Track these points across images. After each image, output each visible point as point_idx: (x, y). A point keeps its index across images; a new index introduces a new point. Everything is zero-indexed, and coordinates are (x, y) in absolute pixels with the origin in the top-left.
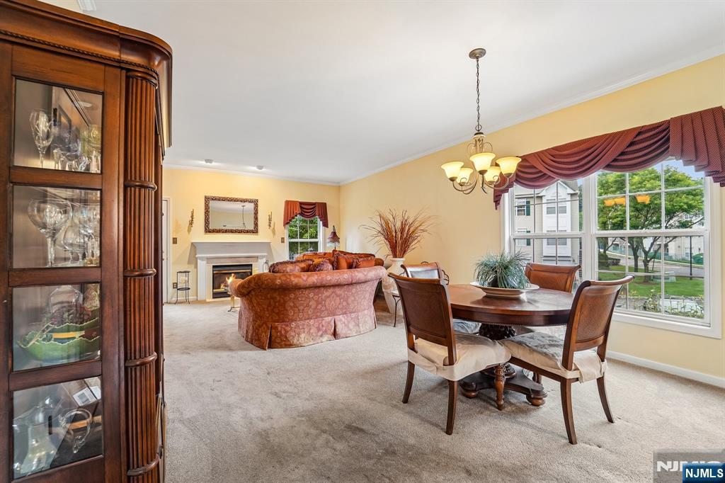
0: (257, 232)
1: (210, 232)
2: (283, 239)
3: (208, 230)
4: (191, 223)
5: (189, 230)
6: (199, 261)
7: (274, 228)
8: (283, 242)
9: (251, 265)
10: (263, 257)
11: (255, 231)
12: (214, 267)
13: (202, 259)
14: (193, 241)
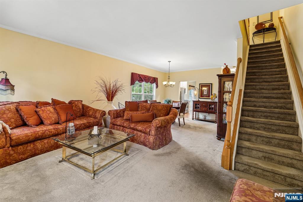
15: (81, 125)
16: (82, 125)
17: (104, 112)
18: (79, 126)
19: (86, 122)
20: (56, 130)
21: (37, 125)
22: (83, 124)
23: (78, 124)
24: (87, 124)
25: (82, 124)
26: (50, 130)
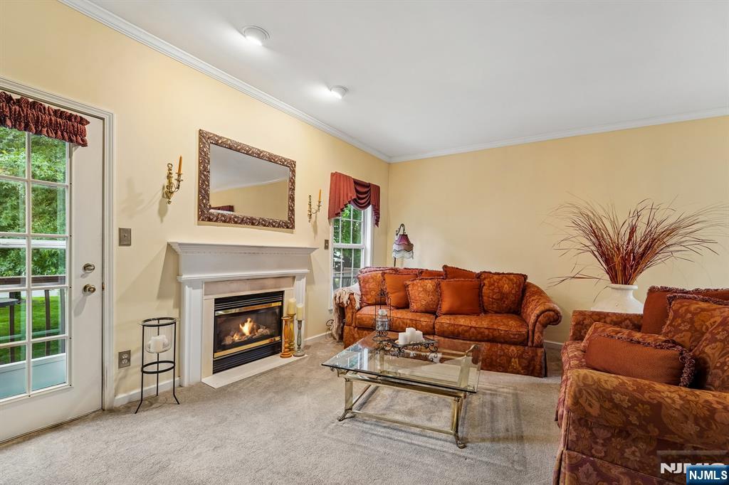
0: (293, 227)
1: (210, 220)
2: (327, 242)
3: (205, 215)
4: (168, 193)
5: (162, 212)
6: (187, 290)
7: (315, 222)
8: (326, 247)
9: (282, 293)
10: (302, 276)
11: (289, 225)
12: (218, 301)
13: (193, 284)
14: (173, 239)
15: (468, 328)
16: (472, 329)
17: (552, 313)
18: (463, 330)
19: (486, 326)
20: (414, 322)
21: (398, 308)
22: (475, 328)
23: (461, 325)
24: (487, 332)
25: (471, 327)
26: (405, 321)
